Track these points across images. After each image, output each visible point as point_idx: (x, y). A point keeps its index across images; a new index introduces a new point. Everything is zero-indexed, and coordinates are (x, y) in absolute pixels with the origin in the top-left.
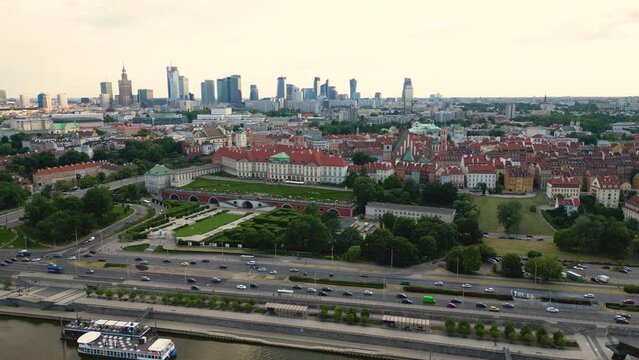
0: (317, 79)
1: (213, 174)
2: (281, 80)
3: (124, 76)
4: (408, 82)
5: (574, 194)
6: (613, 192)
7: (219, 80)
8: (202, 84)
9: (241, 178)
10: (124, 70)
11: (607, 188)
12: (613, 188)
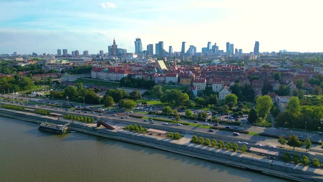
0: (209, 43)
1: (86, 78)
2: (183, 43)
3: (114, 43)
4: (257, 44)
5: (203, 86)
6: (218, 85)
7: (156, 44)
8: (148, 46)
9: (93, 79)
10: (114, 40)
11: (216, 83)
12: (218, 83)
